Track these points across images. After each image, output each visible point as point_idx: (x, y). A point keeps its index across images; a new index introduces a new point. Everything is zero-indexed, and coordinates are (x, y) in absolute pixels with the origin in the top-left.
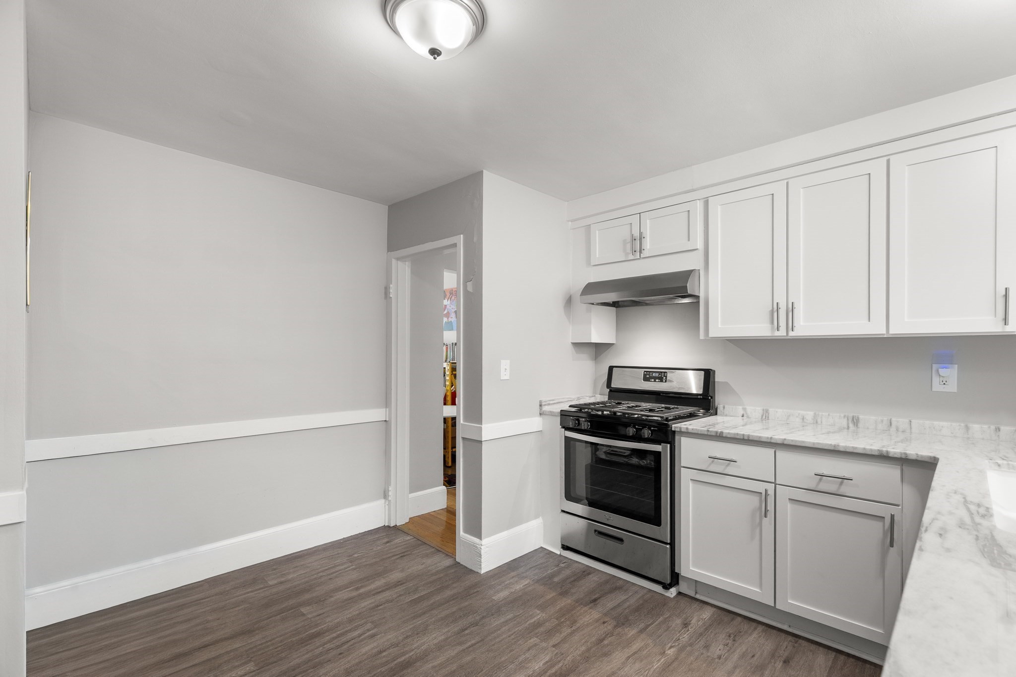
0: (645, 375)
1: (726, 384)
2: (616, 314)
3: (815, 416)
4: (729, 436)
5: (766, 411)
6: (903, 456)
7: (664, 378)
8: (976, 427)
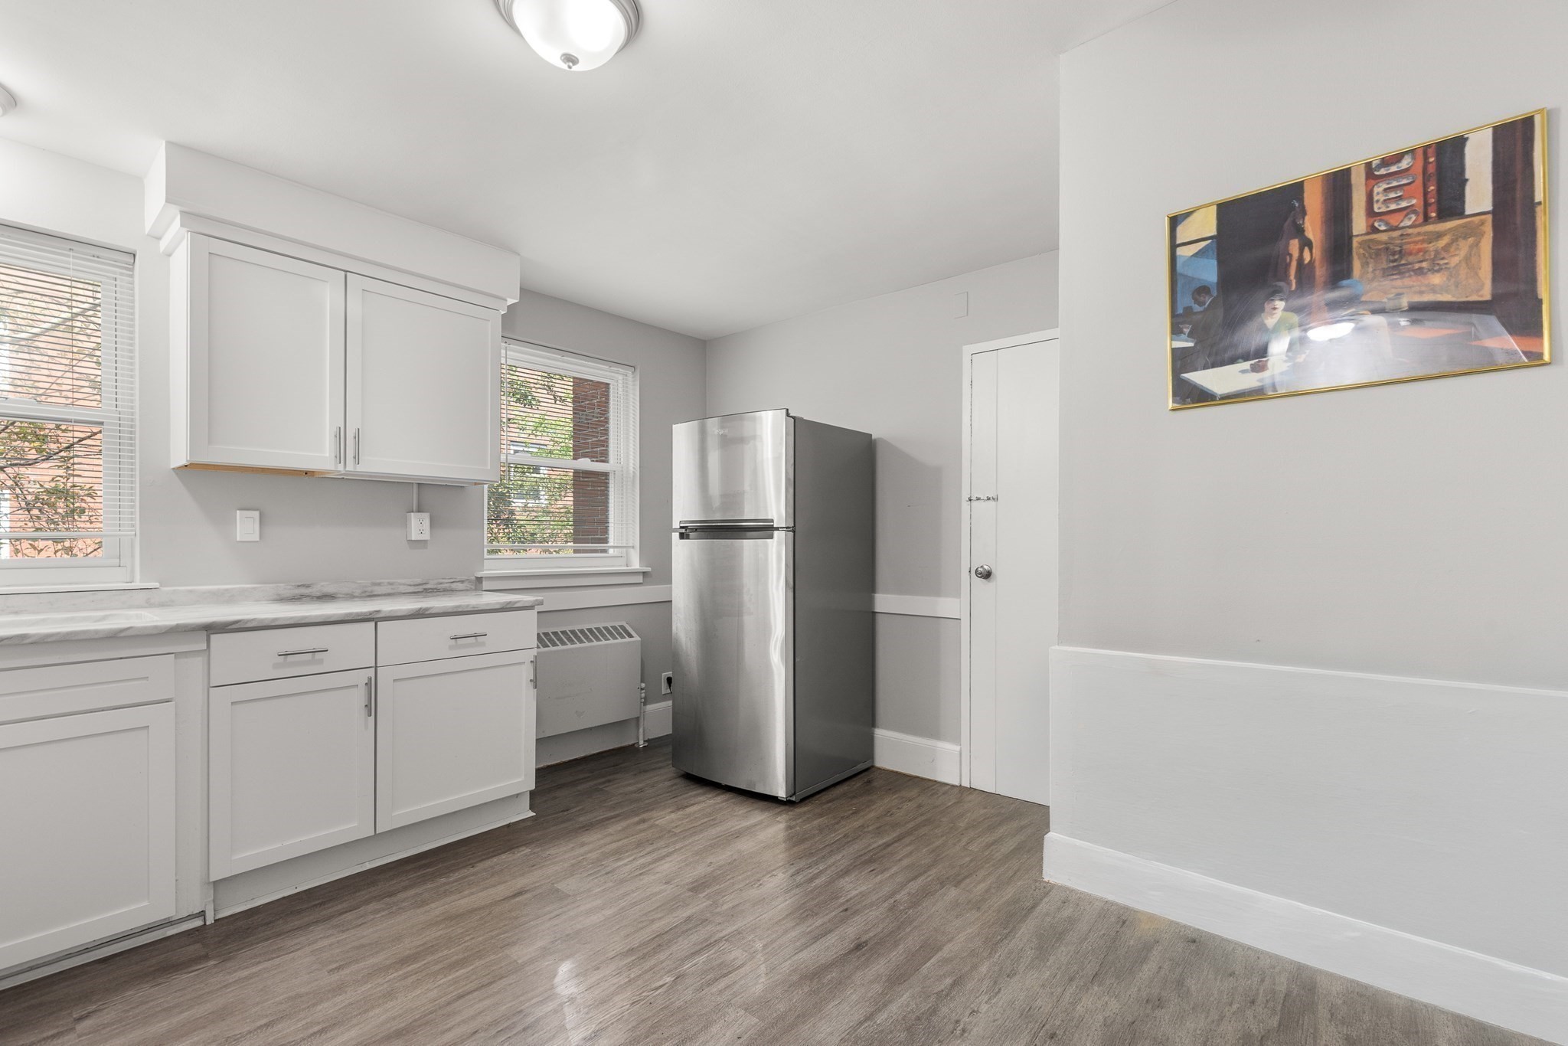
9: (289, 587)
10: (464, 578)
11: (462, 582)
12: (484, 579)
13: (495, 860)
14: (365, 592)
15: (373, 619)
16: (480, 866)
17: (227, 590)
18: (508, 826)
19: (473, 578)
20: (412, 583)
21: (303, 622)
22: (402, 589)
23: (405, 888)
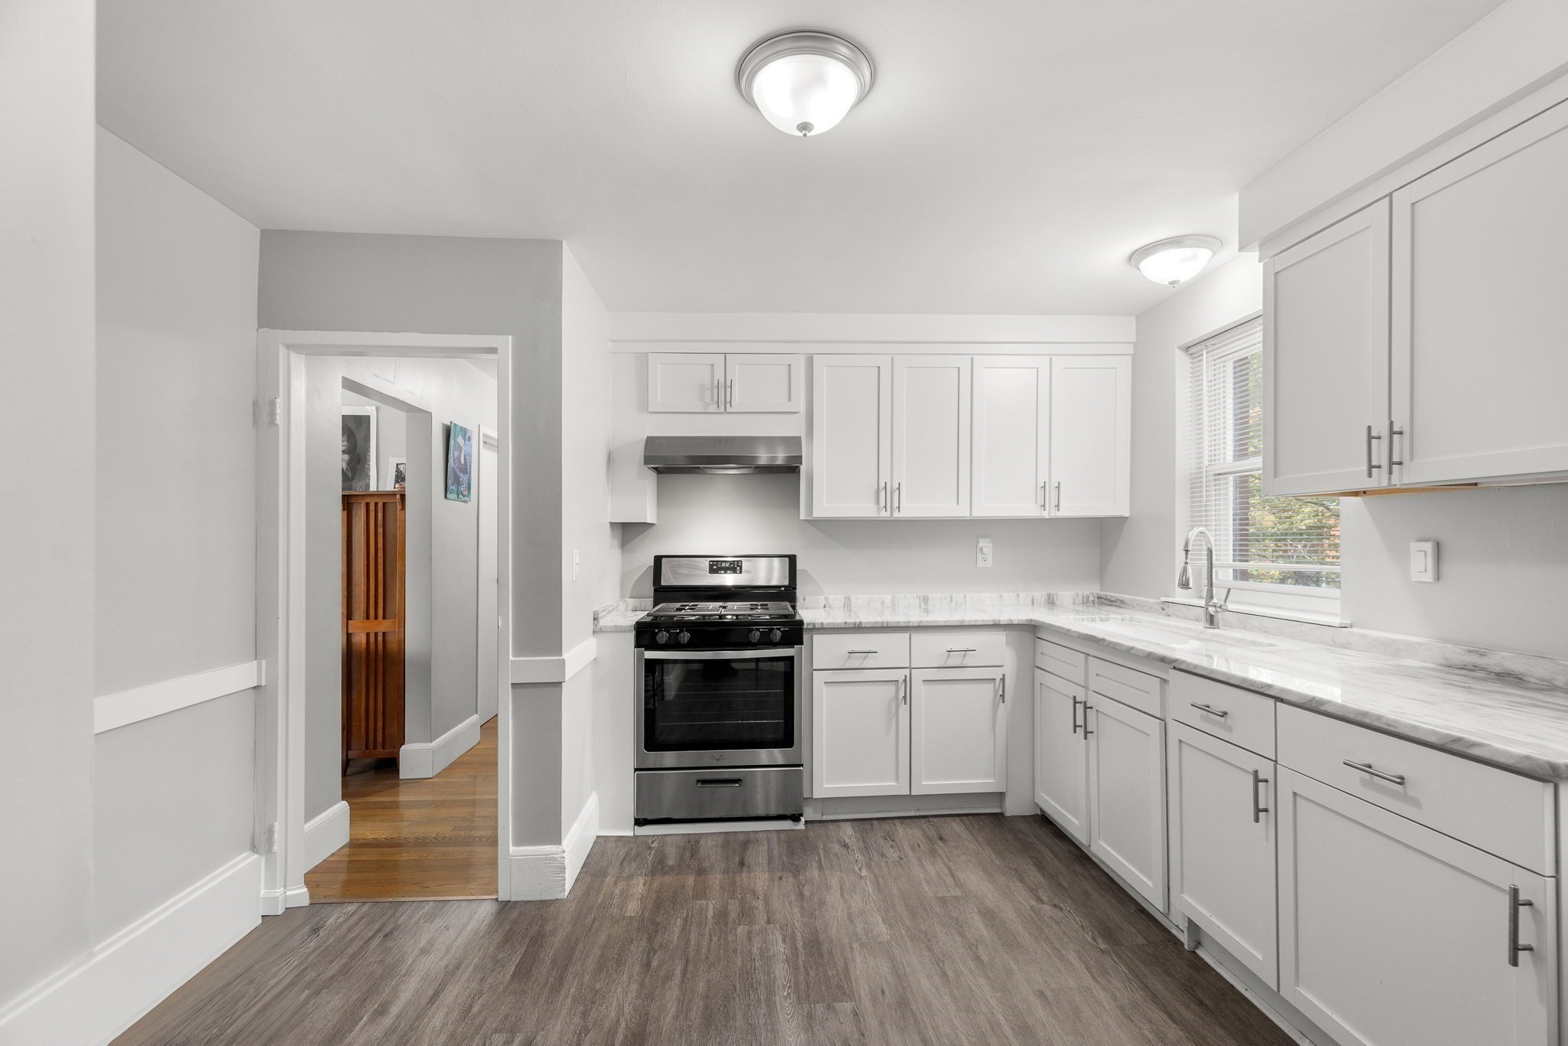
0: (711, 567)
1: (805, 571)
2: (658, 482)
3: (893, 598)
4: (868, 626)
5: (848, 599)
6: (1010, 623)
7: (738, 568)
8: (1005, 595)
9: (1459, 651)
17: (1393, 641)
21: (1213, 677)
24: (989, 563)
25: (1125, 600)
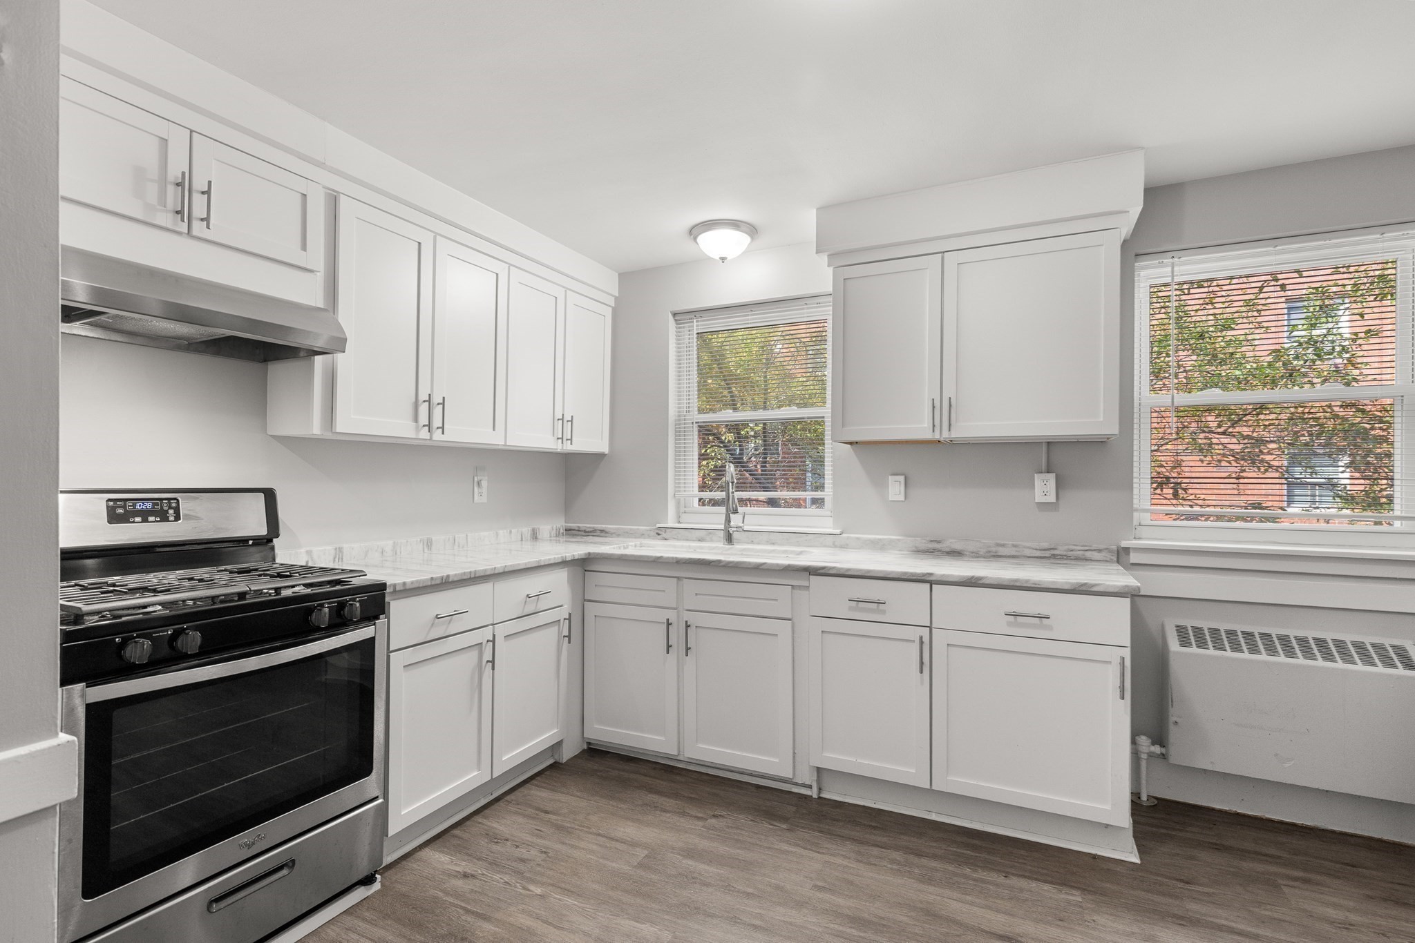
0: (111, 508)
5: (340, 550)
7: (171, 512)
9: (924, 541)
10: (1101, 547)
11: (1099, 551)
12: (1131, 550)
13: (1034, 884)
14: (990, 552)
15: (928, 581)
16: (1015, 882)
17: (880, 540)
18: (1094, 857)
19: (1114, 548)
20: (1038, 548)
21: (869, 575)
22: (1028, 552)
23: (935, 857)
24: (484, 499)
25: (607, 530)
